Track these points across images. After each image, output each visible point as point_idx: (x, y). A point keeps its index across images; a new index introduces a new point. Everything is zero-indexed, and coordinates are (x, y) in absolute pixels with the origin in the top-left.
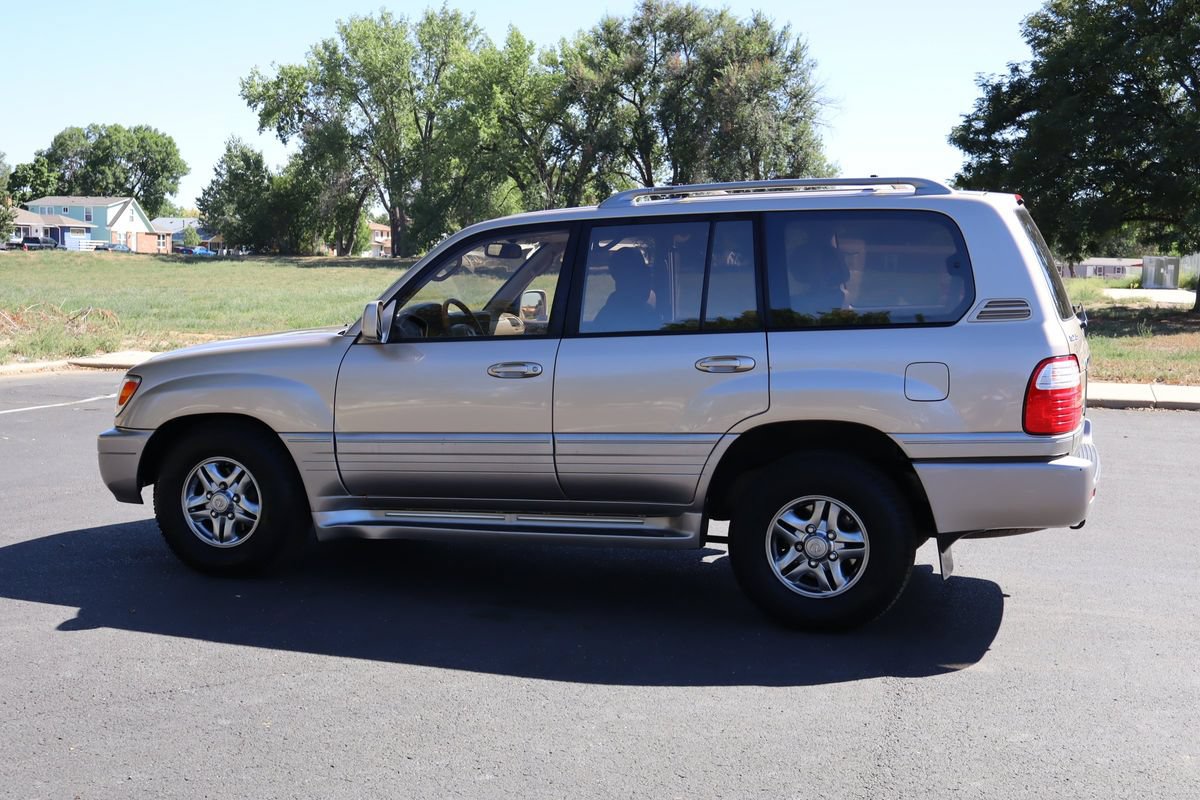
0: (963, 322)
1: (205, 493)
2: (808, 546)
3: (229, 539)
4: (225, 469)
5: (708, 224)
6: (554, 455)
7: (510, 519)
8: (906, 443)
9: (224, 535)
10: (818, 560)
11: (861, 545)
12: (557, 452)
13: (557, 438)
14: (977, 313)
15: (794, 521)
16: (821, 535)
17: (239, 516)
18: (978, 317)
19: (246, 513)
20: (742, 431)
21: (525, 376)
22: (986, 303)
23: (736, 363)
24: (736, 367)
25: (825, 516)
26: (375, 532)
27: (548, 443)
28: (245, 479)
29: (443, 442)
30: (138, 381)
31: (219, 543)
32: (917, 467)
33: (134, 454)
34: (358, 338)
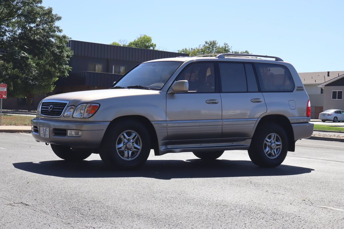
0: (294, 91)
1: (123, 143)
3: (130, 157)
4: (129, 134)
5: (243, 65)
6: (222, 125)
8: (291, 119)
9: (128, 156)
10: (272, 150)
11: (280, 145)
13: (223, 120)
15: (268, 140)
16: (273, 143)
17: (133, 149)
18: (297, 90)
19: (136, 148)
20: (262, 117)
21: (215, 103)
22: (297, 87)
24: (260, 101)
25: (274, 138)
27: (221, 122)
28: (136, 137)
29: (196, 122)
30: (98, 105)
31: (127, 159)
32: (292, 125)
33: (103, 130)
34: (167, 91)
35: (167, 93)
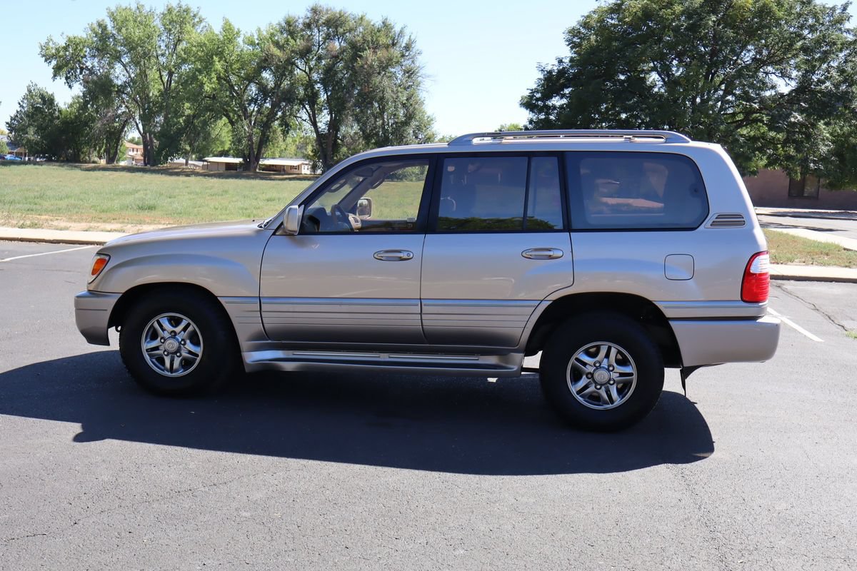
0: (701, 228)
1: (159, 339)
2: (596, 375)
3: (177, 371)
4: (175, 322)
6: (421, 314)
7: (384, 357)
8: (666, 308)
9: (173, 368)
10: (601, 385)
11: (631, 374)
12: (423, 312)
13: (423, 302)
14: (711, 222)
15: (586, 359)
16: (604, 368)
17: (185, 354)
18: (711, 225)
19: (190, 352)
20: (554, 299)
21: (401, 259)
22: (716, 216)
23: (551, 253)
24: (552, 256)
25: (607, 356)
26: (289, 366)
27: (417, 305)
28: (190, 329)
29: (341, 304)
30: (107, 258)
31: (169, 374)
32: (672, 324)
33: (106, 310)
34: (276, 230)
35: (274, 234)
